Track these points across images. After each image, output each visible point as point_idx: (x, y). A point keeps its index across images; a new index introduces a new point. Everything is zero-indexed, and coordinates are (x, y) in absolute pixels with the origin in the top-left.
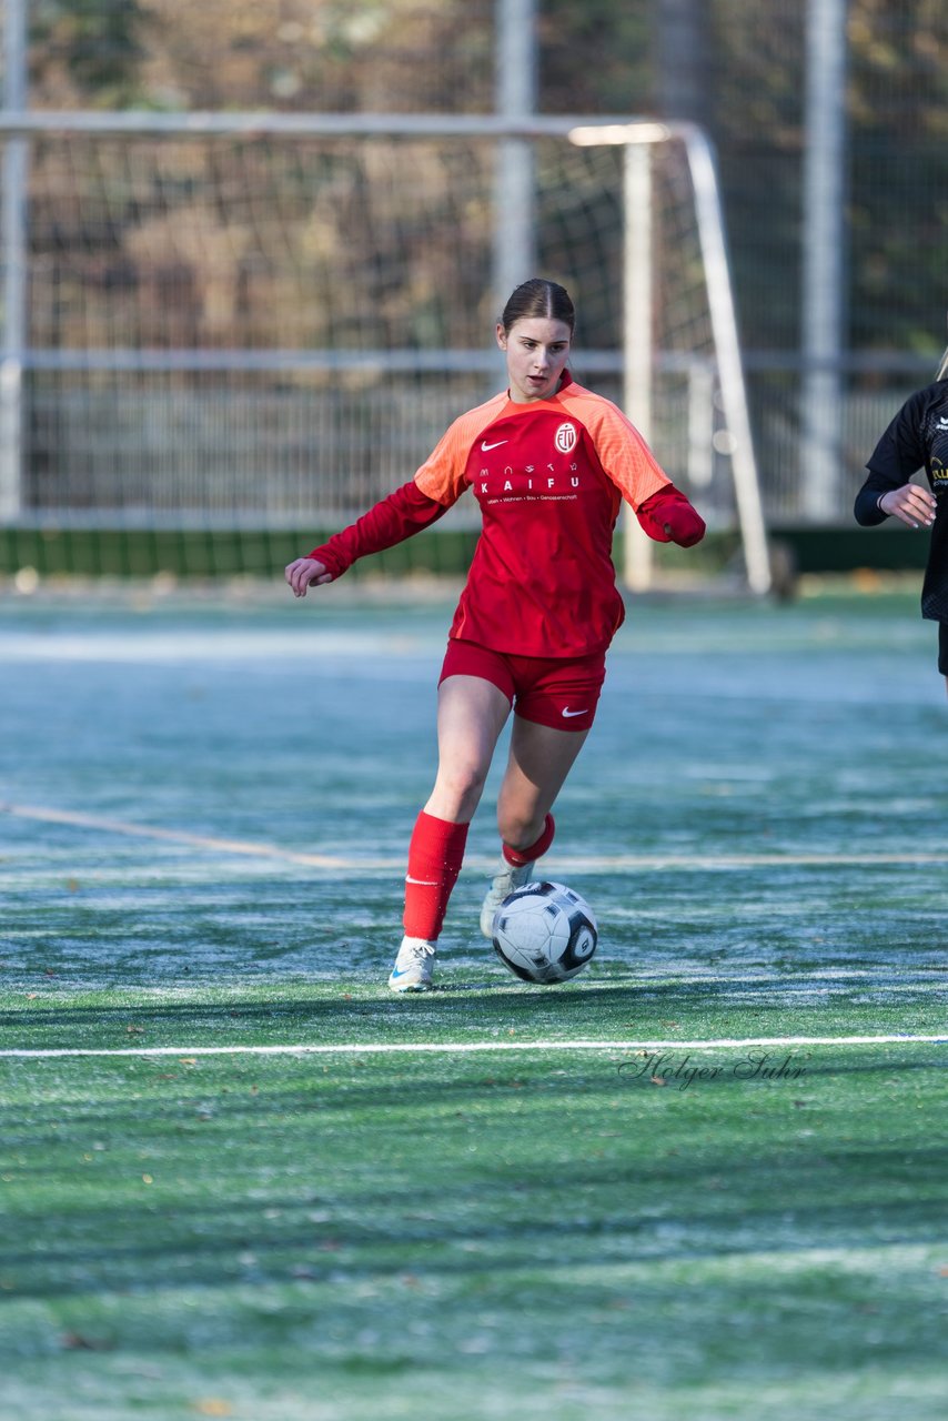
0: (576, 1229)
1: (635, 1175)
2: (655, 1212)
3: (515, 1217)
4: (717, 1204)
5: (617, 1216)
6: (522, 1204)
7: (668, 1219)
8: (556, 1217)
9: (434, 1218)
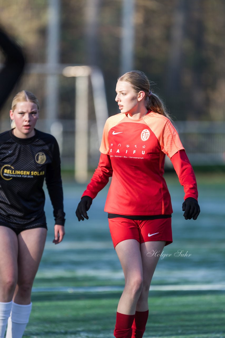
0: (61, 333)
1: (76, 320)
2: (79, 329)
3: (46, 330)
4: (95, 327)
5: (71, 330)
6: (48, 327)
7: (83, 331)
8: (56, 330)
9: (27, 330)
